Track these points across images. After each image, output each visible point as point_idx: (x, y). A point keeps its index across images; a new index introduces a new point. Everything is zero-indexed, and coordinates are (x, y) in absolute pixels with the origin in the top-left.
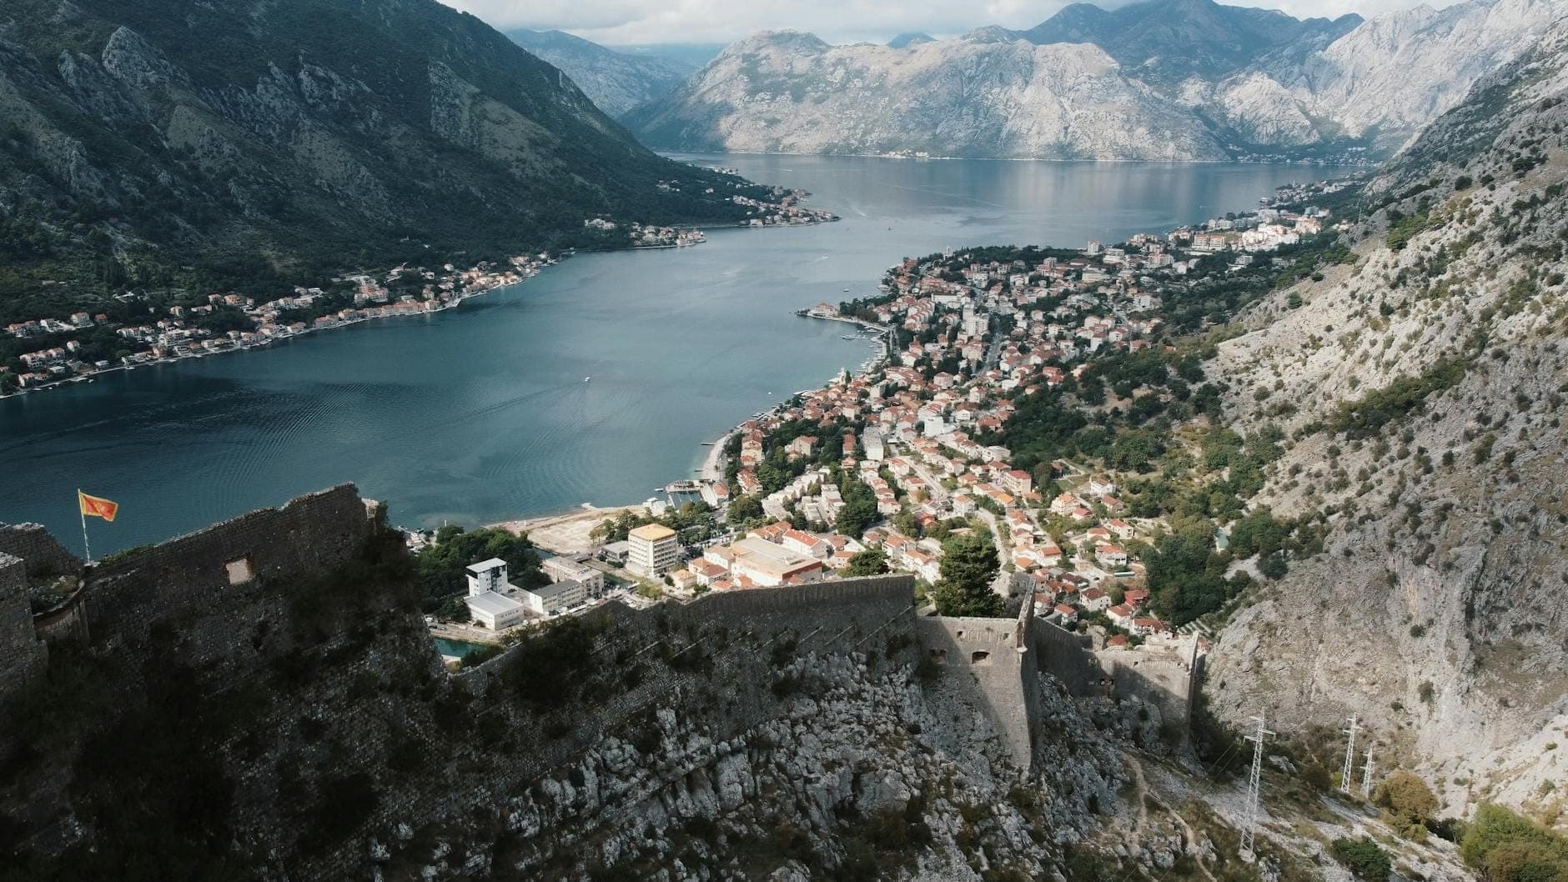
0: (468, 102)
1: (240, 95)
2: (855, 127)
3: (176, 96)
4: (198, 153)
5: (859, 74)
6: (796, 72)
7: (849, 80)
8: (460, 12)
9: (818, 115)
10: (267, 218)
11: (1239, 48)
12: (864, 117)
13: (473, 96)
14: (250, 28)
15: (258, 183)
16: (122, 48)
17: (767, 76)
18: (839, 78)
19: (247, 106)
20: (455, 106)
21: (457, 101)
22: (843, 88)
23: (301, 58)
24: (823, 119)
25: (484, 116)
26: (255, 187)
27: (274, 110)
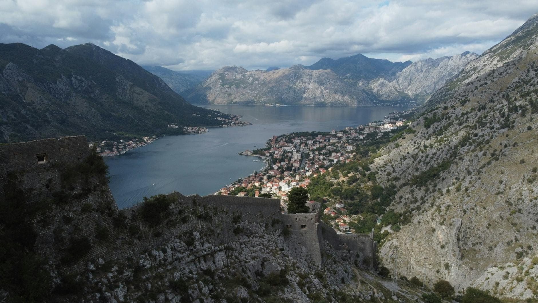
0: (129, 88)
1: (51, 85)
2: (256, 96)
3: (28, 85)
4: (36, 104)
5: (257, 79)
6: (237, 79)
7: (254, 81)
8: (126, 59)
9: (244, 92)
10: (59, 125)
11: (375, 71)
12: (259, 93)
13: (131, 86)
14: (55, 63)
15: (56, 113)
16: (10, 69)
17: (228, 80)
18: (251, 81)
19: (54, 89)
20: (124, 89)
21: (125, 87)
22: (252, 84)
23: (72, 73)
24: (246, 94)
25: (134, 92)
26: (55, 115)
27: (63, 90)
